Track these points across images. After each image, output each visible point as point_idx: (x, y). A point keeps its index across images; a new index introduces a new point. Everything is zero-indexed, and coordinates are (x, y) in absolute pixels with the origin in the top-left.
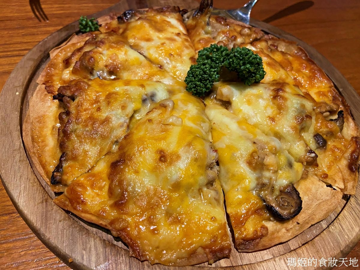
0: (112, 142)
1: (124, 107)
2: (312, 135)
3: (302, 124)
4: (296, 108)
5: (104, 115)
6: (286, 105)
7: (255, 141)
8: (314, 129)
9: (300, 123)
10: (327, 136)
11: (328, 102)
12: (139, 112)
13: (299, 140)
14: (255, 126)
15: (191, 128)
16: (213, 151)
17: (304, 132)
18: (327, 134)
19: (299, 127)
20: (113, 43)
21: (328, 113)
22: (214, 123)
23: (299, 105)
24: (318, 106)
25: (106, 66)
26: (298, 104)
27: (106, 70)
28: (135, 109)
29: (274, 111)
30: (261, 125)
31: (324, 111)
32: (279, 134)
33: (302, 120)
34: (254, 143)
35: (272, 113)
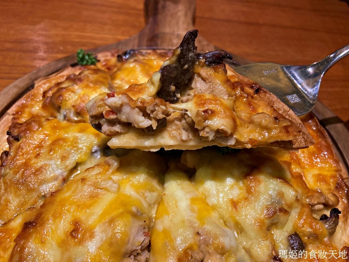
0: (38, 196)
1: (64, 158)
2: (286, 234)
3: (272, 218)
4: (271, 196)
5: (40, 163)
6: (257, 189)
7: (200, 231)
8: (294, 226)
9: (270, 218)
10: (309, 238)
11: (325, 192)
12: (84, 165)
13: (264, 239)
14: (214, 208)
15: (130, 196)
16: (144, 233)
17: (277, 228)
18: (310, 236)
19: (267, 222)
20: (91, 82)
21: (321, 206)
22: (164, 194)
23: (276, 192)
24: (310, 194)
25: (73, 106)
26: (274, 190)
27: (73, 110)
28: (79, 161)
29: (241, 193)
30: (221, 208)
31: (316, 202)
32: (240, 225)
33: (275, 213)
34: (198, 234)
35: (239, 195)
